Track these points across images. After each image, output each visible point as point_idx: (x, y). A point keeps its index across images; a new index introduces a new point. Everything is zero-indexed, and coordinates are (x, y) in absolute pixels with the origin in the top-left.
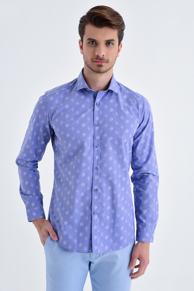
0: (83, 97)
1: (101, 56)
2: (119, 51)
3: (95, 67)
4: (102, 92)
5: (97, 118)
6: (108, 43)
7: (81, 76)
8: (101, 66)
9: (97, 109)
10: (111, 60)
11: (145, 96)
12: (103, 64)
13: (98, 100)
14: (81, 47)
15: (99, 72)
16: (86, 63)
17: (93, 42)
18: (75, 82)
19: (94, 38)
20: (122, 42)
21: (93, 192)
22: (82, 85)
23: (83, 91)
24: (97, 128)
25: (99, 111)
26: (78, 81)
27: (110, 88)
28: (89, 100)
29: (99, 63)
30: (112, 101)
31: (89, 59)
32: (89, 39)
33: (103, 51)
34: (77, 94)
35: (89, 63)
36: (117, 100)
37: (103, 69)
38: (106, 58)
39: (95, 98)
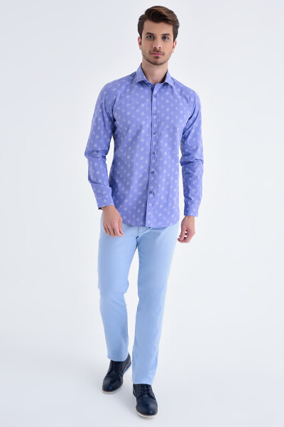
0: (142, 89)
1: (158, 48)
2: (173, 47)
3: (152, 59)
4: (158, 84)
5: (155, 108)
6: (164, 37)
7: (140, 70)
8: (158, 58)
9: (154, 100)
10: (166, 53)
11: (195, 91)
12: (160, 56)
13: (155, 92)
14: (140, 44)
15: (155, 64)
16: (144, 56)
17: (151, 37)
18: (134, 75)
19: (152, 32)
20: (177, 39)
21: (151, 174)
22: (140, 77)
23: (142, 83)
24: (155, 117)
25: (156, 102)
26: (137, 74)
27: (166, 81)
28: (147, 91)
29: (156, 55)
30: (167, 93)
31: (147, 52)
32: (148, 33)
33: (159, 44)
34: (136, 87)
35: (147, 55)
36: (172, 92)
37: (160, 61)
38: (162, 50)
39: (152, 90)
